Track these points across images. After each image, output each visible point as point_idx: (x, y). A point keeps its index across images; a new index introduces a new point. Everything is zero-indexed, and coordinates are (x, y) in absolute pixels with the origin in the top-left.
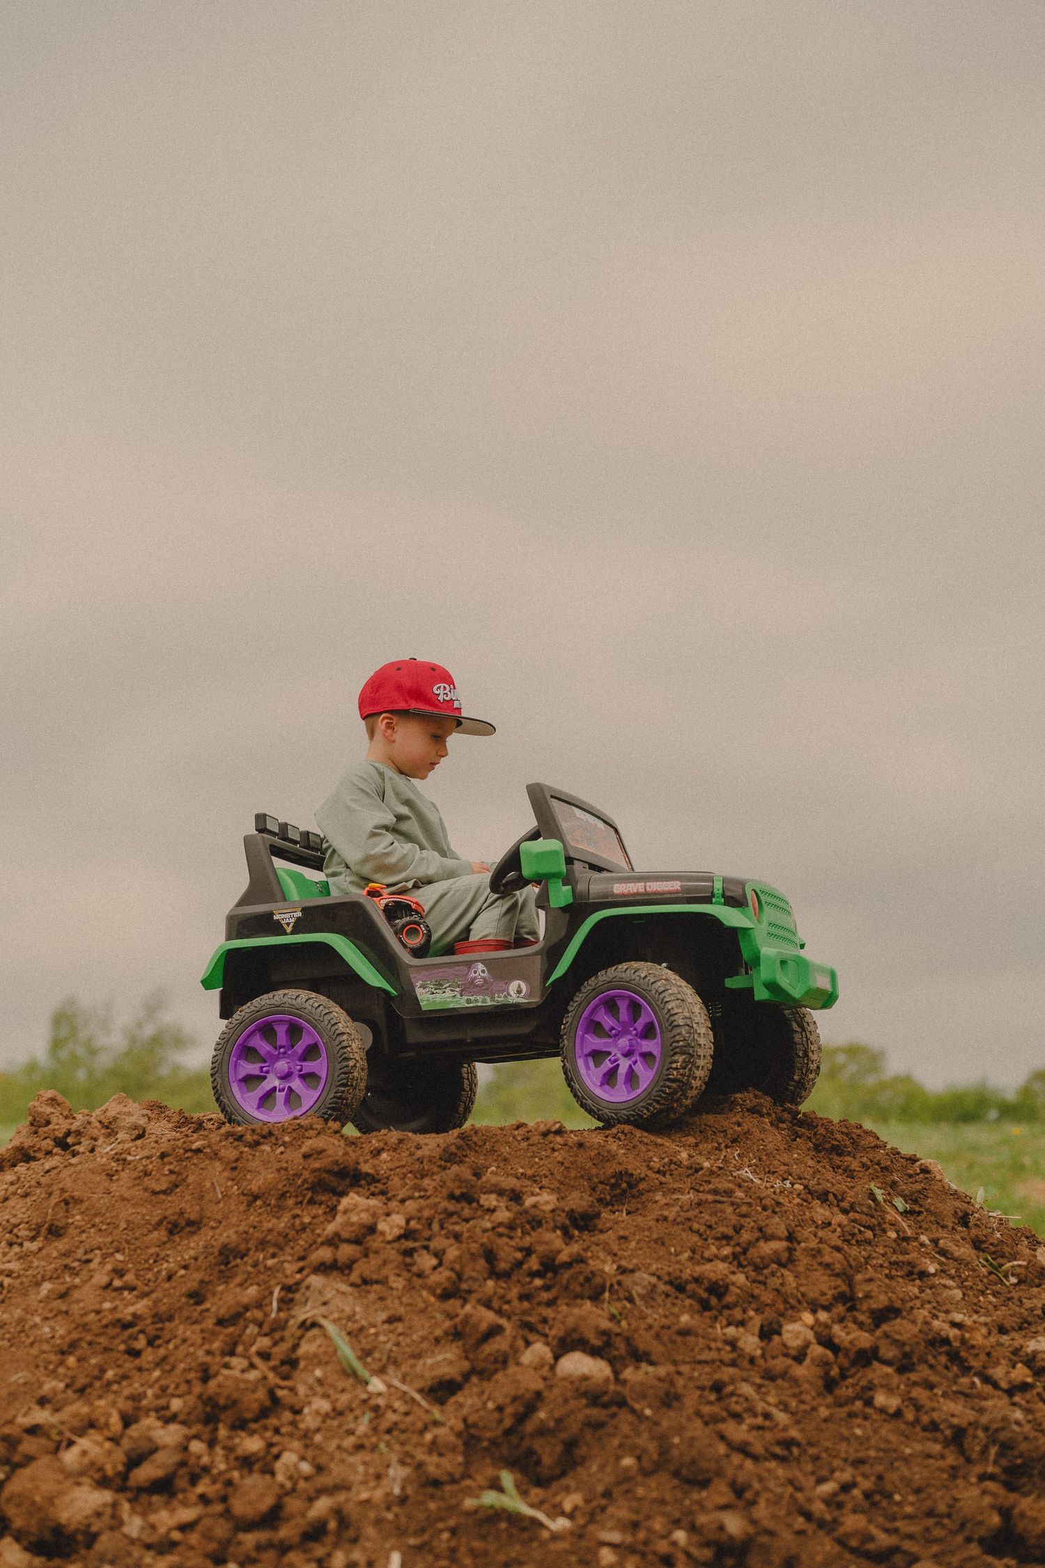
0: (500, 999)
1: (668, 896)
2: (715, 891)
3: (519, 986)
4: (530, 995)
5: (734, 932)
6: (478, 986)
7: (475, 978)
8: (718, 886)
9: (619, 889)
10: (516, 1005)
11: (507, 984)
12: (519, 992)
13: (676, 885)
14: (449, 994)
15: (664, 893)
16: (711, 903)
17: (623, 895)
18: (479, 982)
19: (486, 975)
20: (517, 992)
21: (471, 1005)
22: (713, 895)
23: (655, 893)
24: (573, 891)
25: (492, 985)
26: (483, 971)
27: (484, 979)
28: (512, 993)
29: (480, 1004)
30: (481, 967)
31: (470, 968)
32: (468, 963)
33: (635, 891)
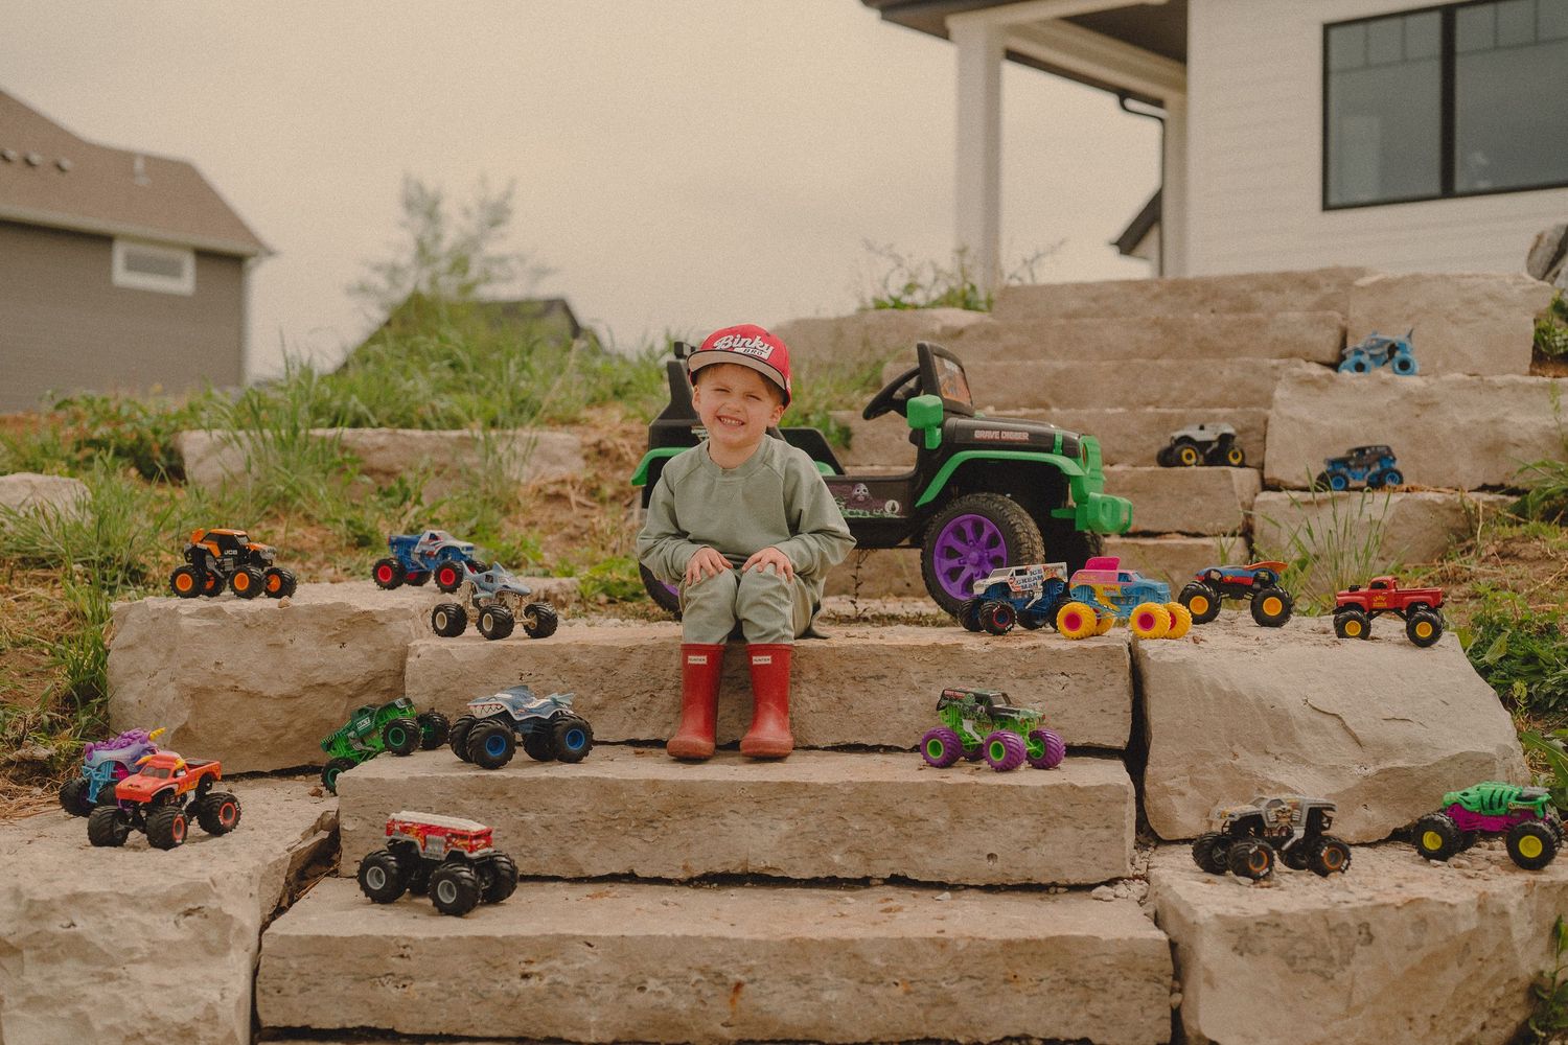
0: (877, 513)
1: (1017, 443)
2: (1056, 445)
3: (893, 505)
4: (900, 513)
5: (1069, 478)
6: (859, 502)
7: (857, 495)
8: (1059, 439)
9: (978, 435)
10: (891, 519)
11: (884, 502)
12: (893, 509)
13: (1025, 436)
15: (1014, 441)
16: (1052, 453)
17: (981, 440)
18: (861, 498)
19: (866, 493)
20: (891, 508)
21: (853, 517)
22: (1054, 447)
23: (1006, 441)
24: (942, 432)
25: (871, 502)
26: (864, 490)
27: (864, 496)
28: (887, 509)
29: (860, 517)
30: (863, 487)
31: (854, 487)
32: (853, 483)
33: (992, 437)
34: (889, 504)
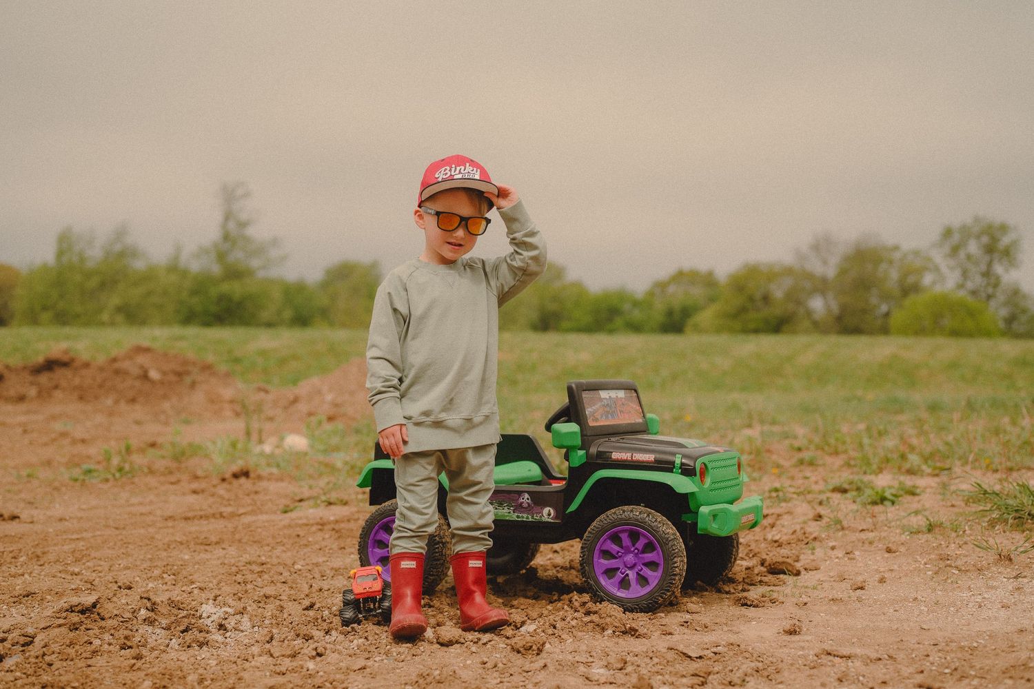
0: (537, 517)
1: (646, 464)
2: (676, 465)
3: (550, 511)
4: (556, 517)
6: (524, 508)
7: (523, 503)
8: (678, 461)
9: (616, 456)
10: (548, 523)
11: (542, 509)
12: (549, 515)
14: (506, 510)
15: (643, 462)
16: (672, 472)
17: (617, 460)
18: (525, 505)
19: (529, 501)
20: (547, 514)
21: (519, 520)
22: (674, 467)
23: (638, 461)
24: (587, 453)
25: (533, 508)
26: (528, 499)
27: (527, 503)
28: (544, 515)
29: (524, 519)
30: (527, 496)
31: (520, 496)
32: (520, 493)
33: (625, 458)
34: (546, 510)
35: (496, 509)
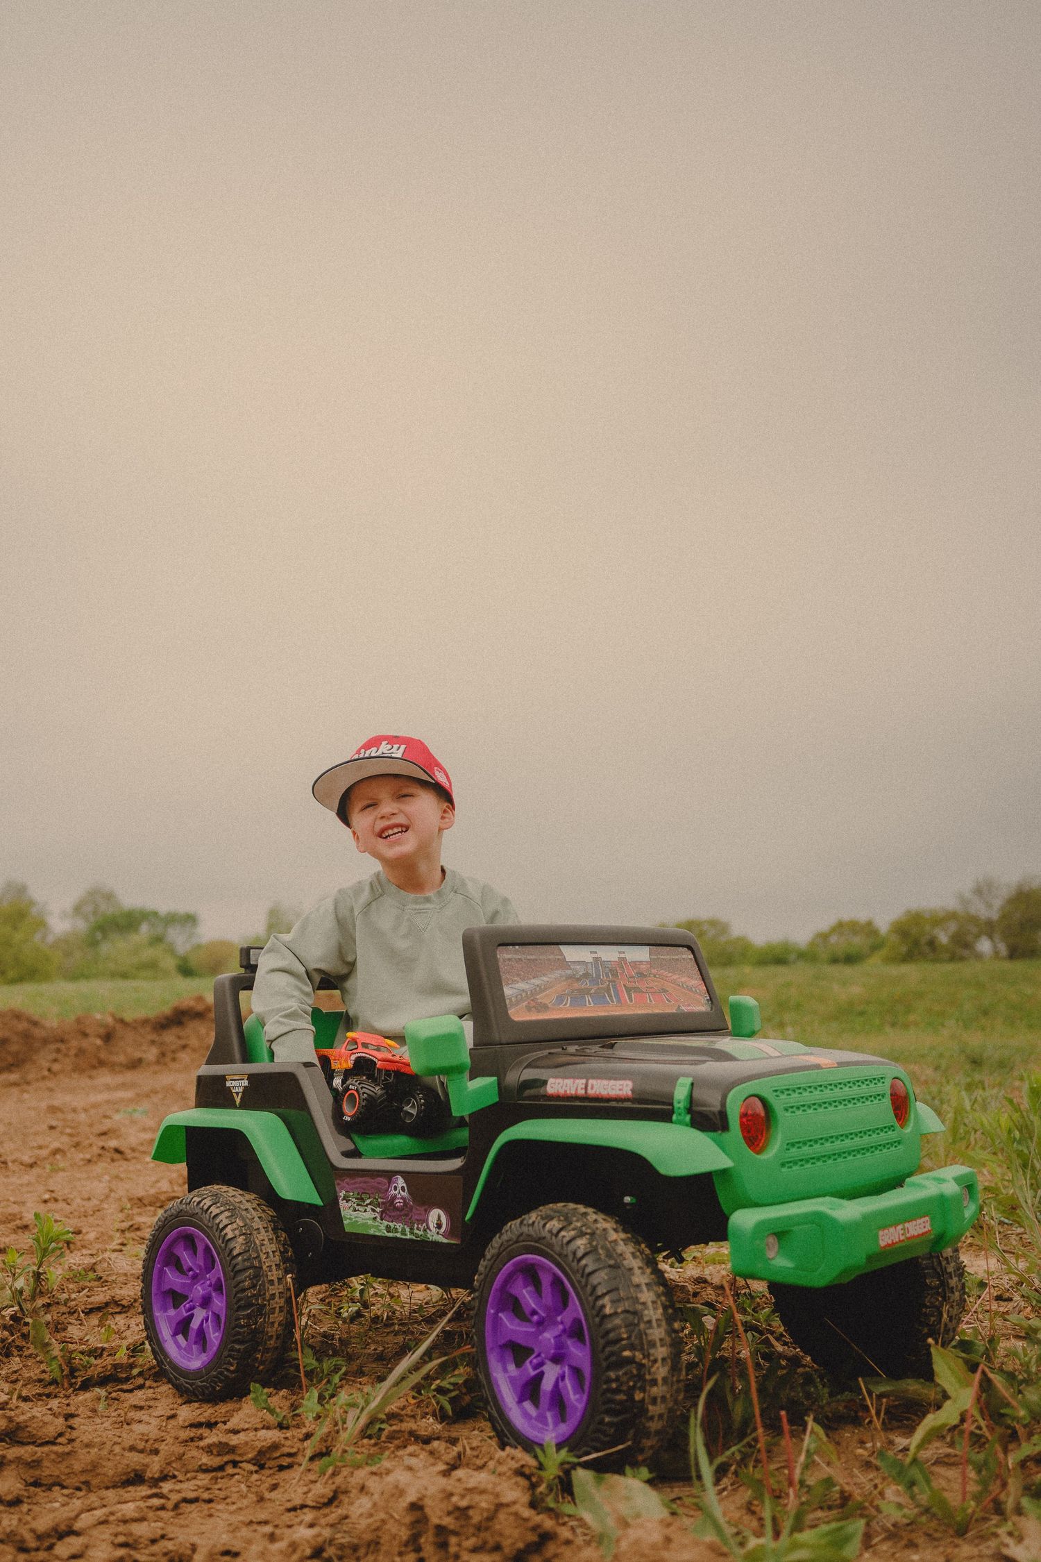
0: (419, 1231)
1: (614, 1104)
2: (676, 1105)
3: (439, 1217)
4: (450, 1233)
6: (396, 1209)
7: (394, 1197)
8: (680, 1094)
10: (437, 1244)
11: (427, 1211)
12: (439, 1226)
14: (370, 1215)
15: (608, 1099)
16: (670, 1120)
17: (557, 1097)
18: (399, 1203)
19: (405, 1194)
20: (437, 1224)
21: (390, 1235)
22: (672, 1112)
24: (499, 1084)
25: (411, 1210)
26: (403, 1189)
27: (403, 1198)
28: (431, 1225)
29: (399, 1235)
30: (401, 1182)
31: (390, 1183)
32: (389, 1175)
33: (573, 1092)
34: (433, 1215)
35: (355, 1210)
